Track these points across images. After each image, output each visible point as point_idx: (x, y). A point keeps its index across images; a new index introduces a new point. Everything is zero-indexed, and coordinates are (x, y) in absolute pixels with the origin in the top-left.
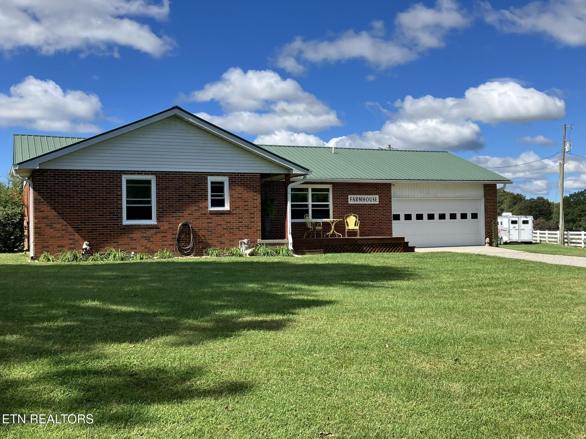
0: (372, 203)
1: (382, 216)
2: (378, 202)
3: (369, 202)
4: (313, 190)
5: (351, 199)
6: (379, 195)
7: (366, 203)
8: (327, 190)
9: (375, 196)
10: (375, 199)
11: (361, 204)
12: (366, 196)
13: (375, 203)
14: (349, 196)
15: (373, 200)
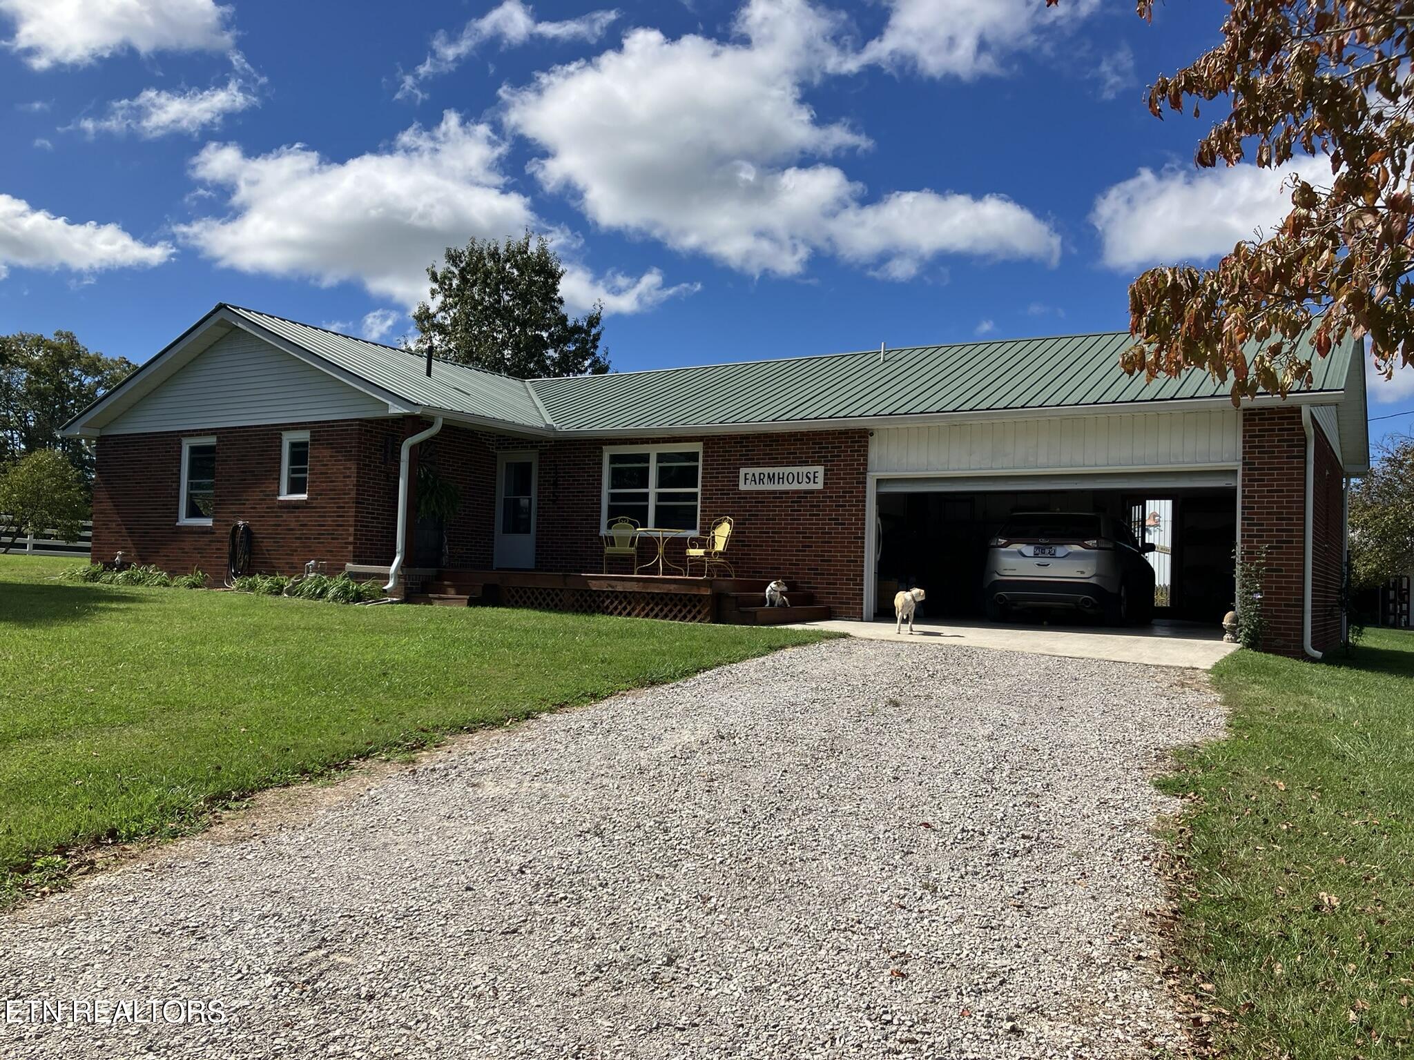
0: (804, 486)
1: (831, 524)
2: (820, 486)
3: (795, 486)
4: (661, 457)
5: (746, 479)
6: (825, 466)
7: (785, 487)
8: (693, 456)
9: (812, 469)
10: (811, 476)
11: (774, 492)
12: (787, 470)
13: (812, 486)
14: (743, 471)
15: (806, 480)
